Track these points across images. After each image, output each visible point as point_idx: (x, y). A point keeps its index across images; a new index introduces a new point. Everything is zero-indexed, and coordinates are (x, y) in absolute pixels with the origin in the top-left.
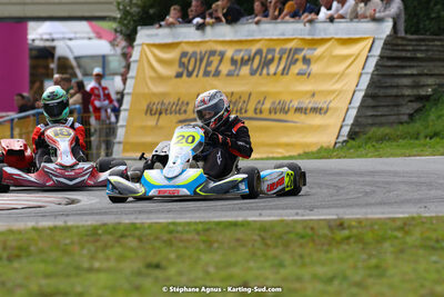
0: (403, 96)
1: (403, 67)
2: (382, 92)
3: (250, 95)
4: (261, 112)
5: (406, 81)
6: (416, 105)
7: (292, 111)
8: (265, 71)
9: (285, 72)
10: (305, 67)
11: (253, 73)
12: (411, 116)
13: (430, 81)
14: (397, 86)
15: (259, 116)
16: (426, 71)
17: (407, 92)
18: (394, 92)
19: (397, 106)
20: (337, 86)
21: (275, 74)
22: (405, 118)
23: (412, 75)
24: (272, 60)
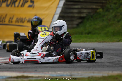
0: (74, 17)
1: (75, 5)
2: (66, 15)
3: (6, 15)
4: (12, 22)
5: (76, 11)
6: (80, 21)
7: (26, 22)
8: (13, 6)
9: (23, 5)
10: (31, 4)
11: (8, 6)
12: (78, 25)
13: (85, 11)
14: (72, 13)
15: (11, 23)
16: (84, 7)
17: (76, 15)
18: (71, 15)
19: (72, 21)
20: (47, 12)
21: (18, 6)
22: (75, 26)
23: (78, 8)
24: (16, 1)
